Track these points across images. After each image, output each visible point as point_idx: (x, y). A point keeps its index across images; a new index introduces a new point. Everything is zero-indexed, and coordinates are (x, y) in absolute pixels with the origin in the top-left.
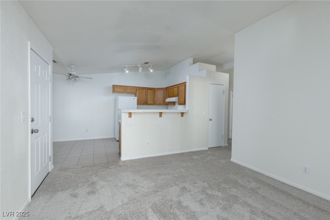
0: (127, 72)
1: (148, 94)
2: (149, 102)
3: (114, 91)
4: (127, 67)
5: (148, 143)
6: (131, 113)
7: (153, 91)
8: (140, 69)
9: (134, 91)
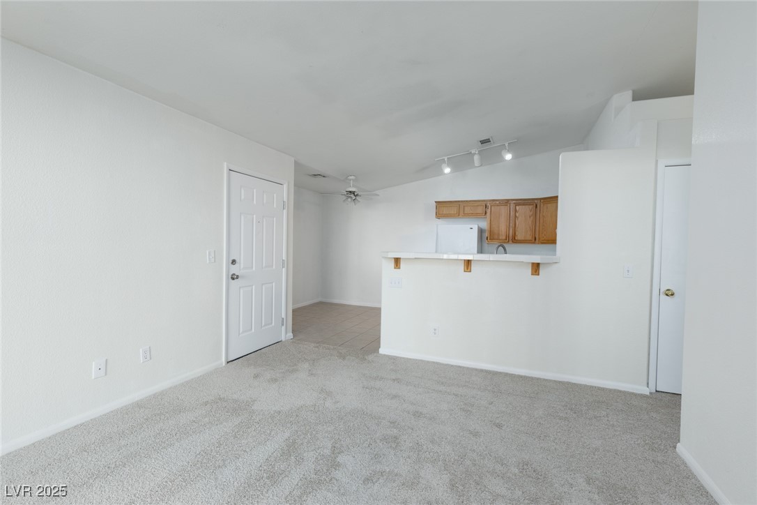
0: (447, 170)
1: (517, 215)
2: (519, 237)
3: (439, 215)
4: (446, 160)
5: (435, 330)
6: (400, 258)
7: (531, 207)
8: (476, 158)
9: (480, 210)
